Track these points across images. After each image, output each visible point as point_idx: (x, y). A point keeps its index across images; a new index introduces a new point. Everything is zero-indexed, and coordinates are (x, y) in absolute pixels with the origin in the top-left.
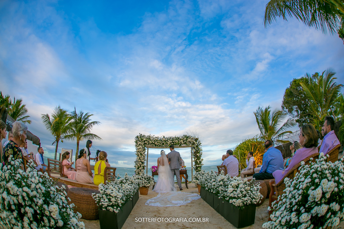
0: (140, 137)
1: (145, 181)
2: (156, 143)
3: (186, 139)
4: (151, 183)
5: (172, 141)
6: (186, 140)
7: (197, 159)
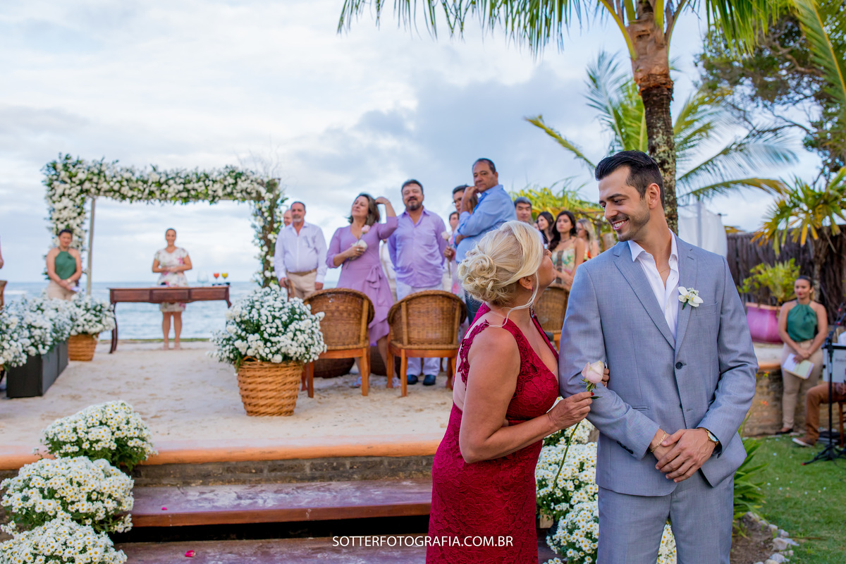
0: (65, 165)
1: (88, 316)
2: (125, 190)
3: (232, 181)
4: (104, 322)
5: (184, 184)
6: (233, 184)
7: (267, 253)
